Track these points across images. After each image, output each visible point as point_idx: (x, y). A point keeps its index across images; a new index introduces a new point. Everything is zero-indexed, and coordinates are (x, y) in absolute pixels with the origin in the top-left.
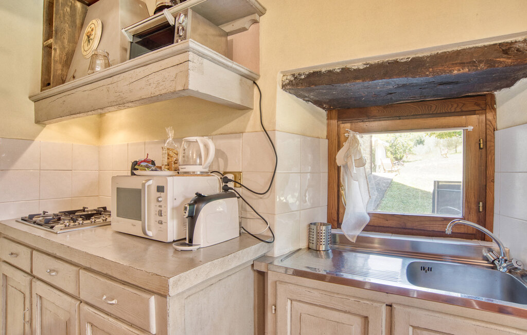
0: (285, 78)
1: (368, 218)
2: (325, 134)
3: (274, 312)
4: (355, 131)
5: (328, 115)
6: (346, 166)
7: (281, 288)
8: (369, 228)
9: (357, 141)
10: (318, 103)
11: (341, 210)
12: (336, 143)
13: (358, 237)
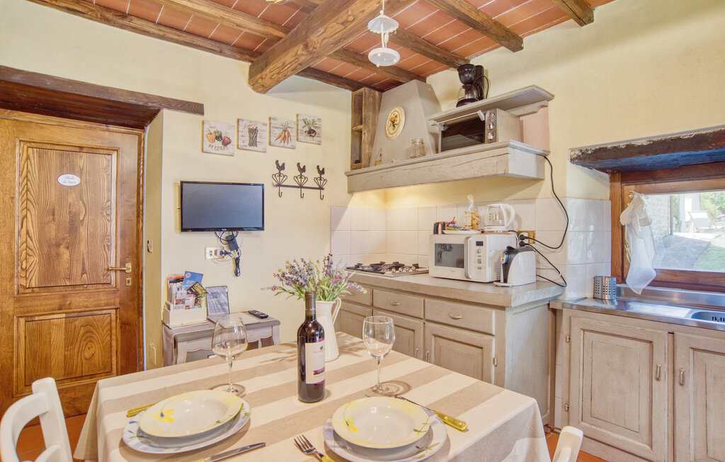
0: (573, 153)
1: (654, 274)
2: (608, 196)
3: (568, 340)
4: (640, 192)
5: (611, 178)
6: (630, 225)
7: (574, 322)
8: (655, 283)
9: (642, 202)
10: (603, 170)
11: (626, 266)
12: (619, 205)
13: (644, 290)
